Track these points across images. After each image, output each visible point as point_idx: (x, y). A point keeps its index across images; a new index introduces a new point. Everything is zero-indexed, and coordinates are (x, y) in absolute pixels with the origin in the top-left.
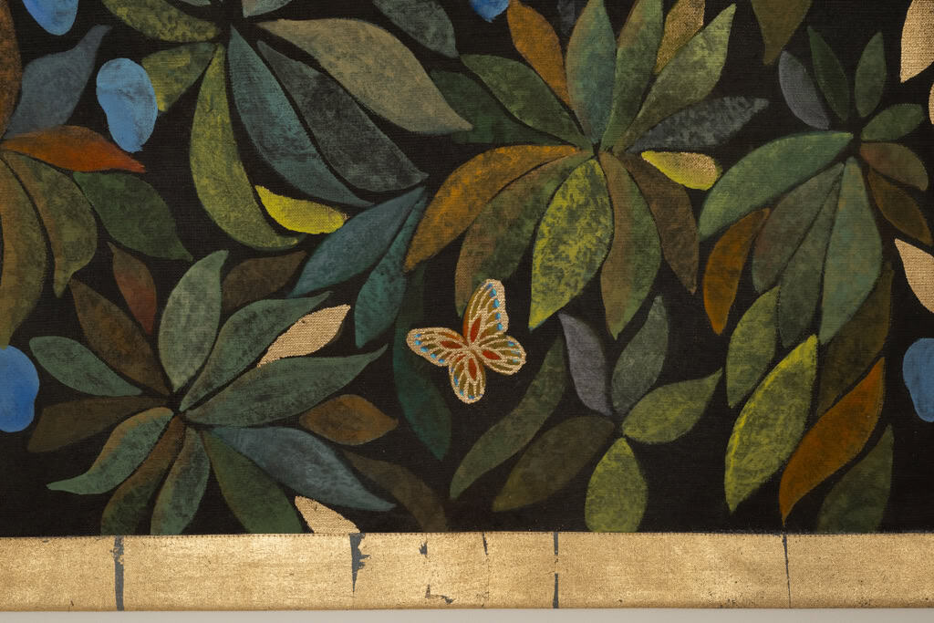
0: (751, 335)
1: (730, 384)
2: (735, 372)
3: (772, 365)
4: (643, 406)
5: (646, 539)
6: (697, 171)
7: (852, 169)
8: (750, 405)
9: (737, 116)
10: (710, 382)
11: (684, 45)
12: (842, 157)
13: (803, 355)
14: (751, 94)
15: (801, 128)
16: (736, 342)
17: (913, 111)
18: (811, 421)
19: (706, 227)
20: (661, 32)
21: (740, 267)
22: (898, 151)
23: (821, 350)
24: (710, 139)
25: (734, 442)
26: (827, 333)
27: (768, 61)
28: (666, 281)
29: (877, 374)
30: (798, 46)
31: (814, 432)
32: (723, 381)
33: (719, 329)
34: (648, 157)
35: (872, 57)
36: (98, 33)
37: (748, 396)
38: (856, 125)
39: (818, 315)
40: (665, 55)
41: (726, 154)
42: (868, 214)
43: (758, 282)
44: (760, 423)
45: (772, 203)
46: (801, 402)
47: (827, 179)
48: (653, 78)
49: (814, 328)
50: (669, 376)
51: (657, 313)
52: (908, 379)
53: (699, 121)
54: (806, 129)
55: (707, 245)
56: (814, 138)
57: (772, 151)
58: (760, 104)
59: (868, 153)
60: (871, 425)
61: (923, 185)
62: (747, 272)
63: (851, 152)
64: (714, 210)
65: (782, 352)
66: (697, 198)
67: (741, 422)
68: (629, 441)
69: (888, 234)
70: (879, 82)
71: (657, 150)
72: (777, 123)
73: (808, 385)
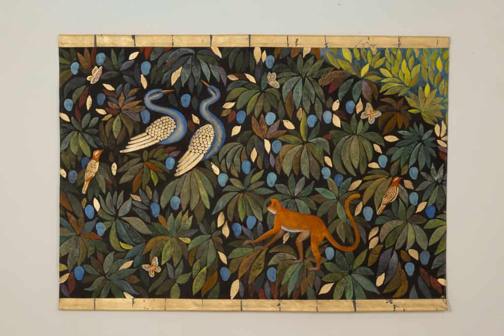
0: (196, 266)
1: (193, 274)
2: (194, 272)
3: (200, 271)
4: (180, 278)
5: (181, 299)
6: (187, 240)
7: (211, 240)
8: (196, 278)
9: (194, 232)
10: (190, 274)
11: (185, 221)
12: (210, 238)
13: (204, 269)
14: (195, 229)
15: (203, 234)
16: (194, 268)
17: (220, 231)
18: (206, 280)
19: (189, 249)
20: (181, 220)
21: (194, 255)
22: (217, 238)
23: (208, 269)
24: (189, 236)
25: (194, 283)
26: (208, 266)
27: (198, 224)
28: (183, 258)
29: (216, 274)
30: (202, 222)
31: (206, 283)
32: (192, 274)
33: (191, 265)
34: (180, 238)
35: (213, 223)
36: (96, 219)
37: (196, 276)
38: (211, 234)
39: (206, 263)
40: (182, 223)
41: (192, 238)
42: (214, 248)
43: (197, 258)
44: (198, 281)
45: (199, 245)
46: (204, 277)
47: (206, 242)
48: (180, 226)
49: (206, 265)
50: (183, 273)
51: (181, 263)
52: (221, 273)
53: (188, 233)
54: (204, 234)
55: (189, 252)
56: (205, 236)
57: (199, 237)
58: (197, 230)
59: (214, 238)
60: (216, 281)
61: (222, 243)
62: (195, 256)
63: (211, 238)
64: (190, 247)
65: (201, 269)
66: (188, 245)
67: (195, 280)
68: (178, 284)
69: (217, 251)
70: (215, 228)
71: (182, 237)
72: (199, 233)
73: (205, 275)
